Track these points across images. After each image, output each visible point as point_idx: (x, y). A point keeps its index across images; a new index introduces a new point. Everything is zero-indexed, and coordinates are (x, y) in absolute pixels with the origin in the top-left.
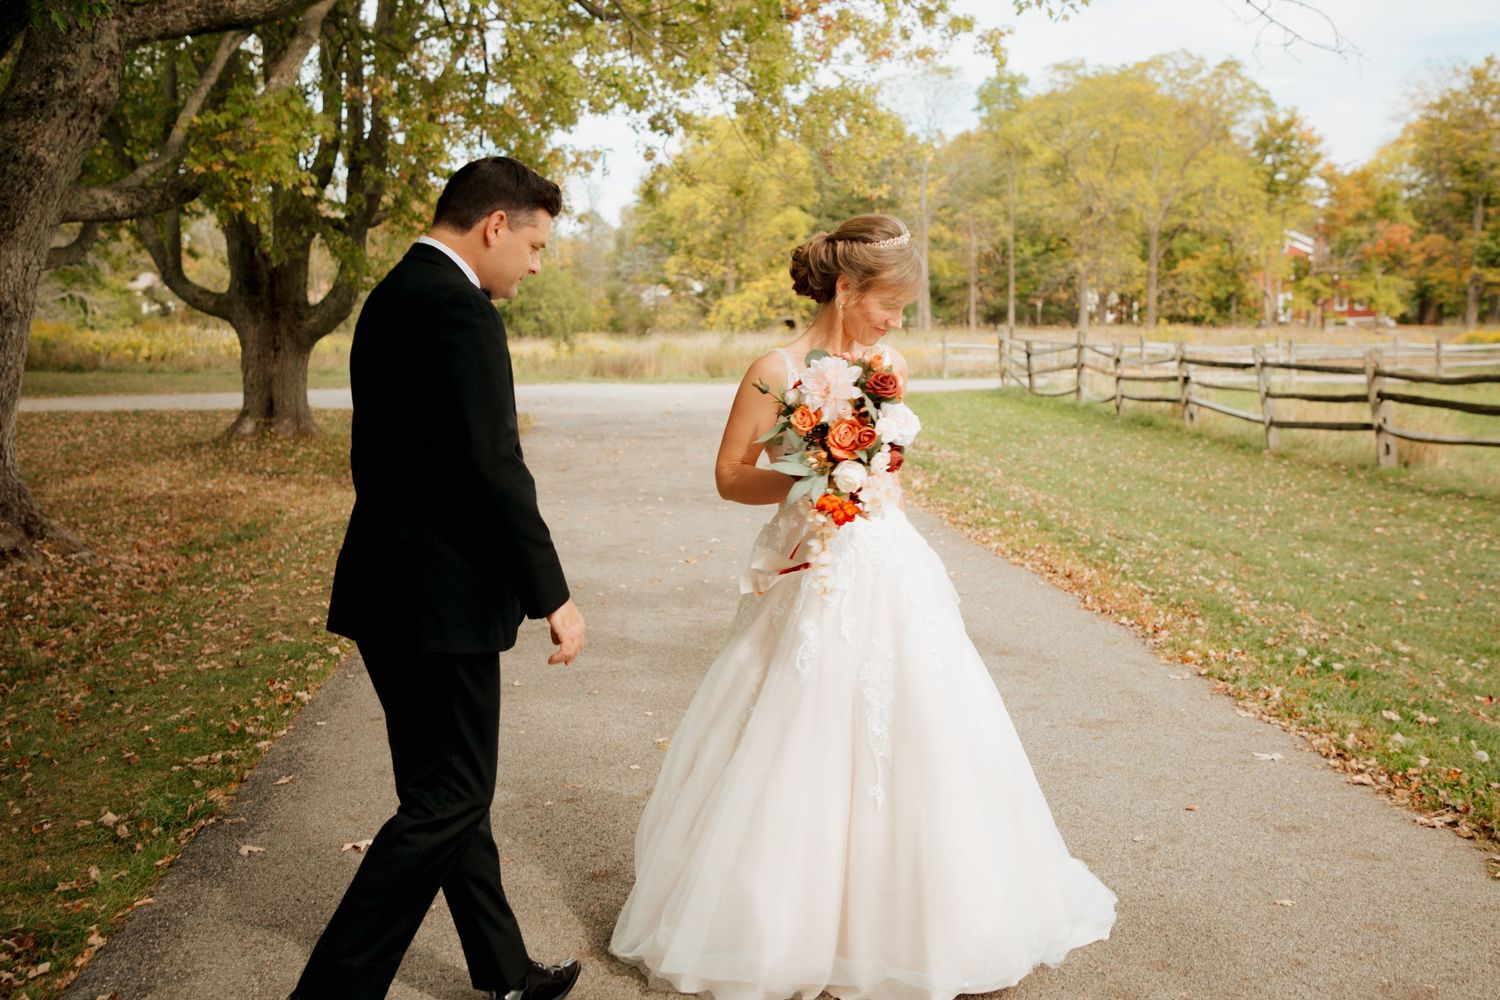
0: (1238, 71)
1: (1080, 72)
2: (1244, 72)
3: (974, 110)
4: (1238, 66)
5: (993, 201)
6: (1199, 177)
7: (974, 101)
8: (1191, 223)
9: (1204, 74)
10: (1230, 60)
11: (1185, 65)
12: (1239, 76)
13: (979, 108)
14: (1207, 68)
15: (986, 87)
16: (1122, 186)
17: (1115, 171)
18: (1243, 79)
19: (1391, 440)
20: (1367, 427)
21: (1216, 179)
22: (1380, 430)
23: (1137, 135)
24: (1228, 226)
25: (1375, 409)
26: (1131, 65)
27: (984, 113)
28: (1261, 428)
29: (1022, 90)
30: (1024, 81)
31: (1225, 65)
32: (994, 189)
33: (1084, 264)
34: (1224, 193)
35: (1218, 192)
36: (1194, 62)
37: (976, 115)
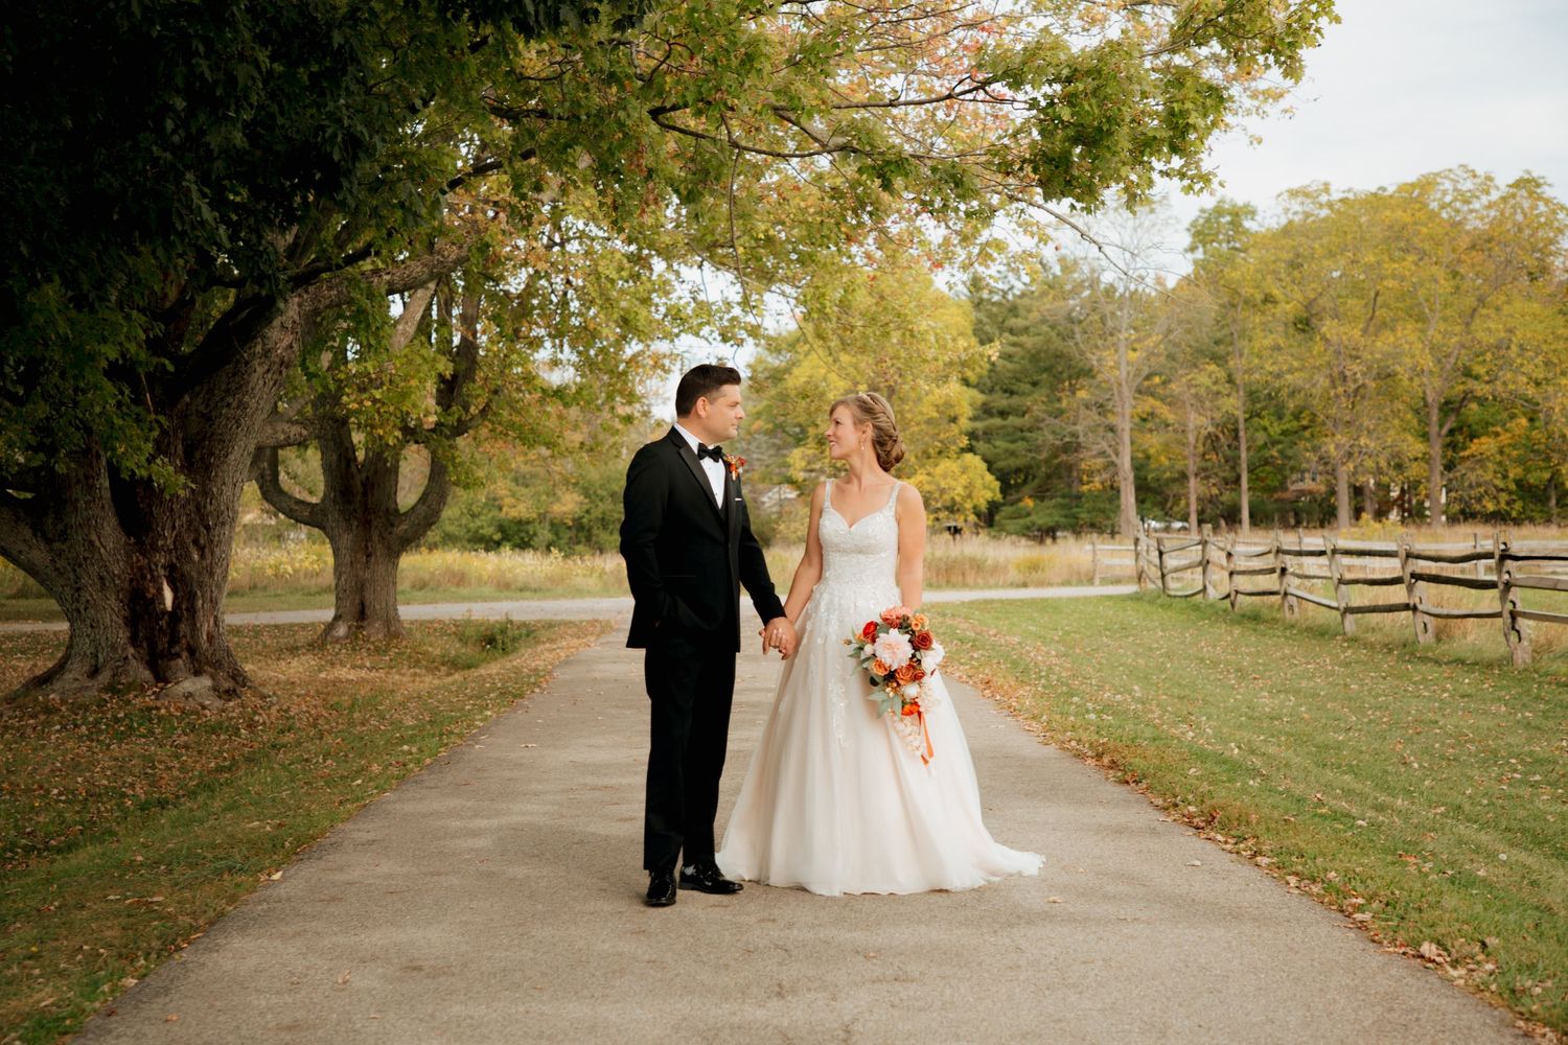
0: (1539, 191)
1: (1324, 198)
2: (1548, 192)
3: (1186, 251)
4: (1538, 185)
5: (1213, 367)
6: (1488, 329)
7: (1186, 240)
8: (1481, 389)
9: (1495, 196)
10: (1526, 177)
11: (1467, 185)
12: (1540, 198)
13: (1192, 249)
14: (1497, 188)
15: (1201, 221)
16: (1384, 342)
17: (1375, 325)
18: (1547, 202)
19: (1427, 618)
20: (1406, 607)
21: (1511, 331)
22: (1415, 609)
23: (1403, 279)
24: (1531, 391)
25: (1410, 589)
26: (1391, 190)
27: (1199, 254)
28: (1337, 614)
29: (1248, 224)
30: (1251, 213)
31: (1519, 184)
32: (1221, 350)
33: (1337, 446)
34: (1522, 347)
35: (1514, 348)
36: (1479, 181)
37: (1189, 256)
